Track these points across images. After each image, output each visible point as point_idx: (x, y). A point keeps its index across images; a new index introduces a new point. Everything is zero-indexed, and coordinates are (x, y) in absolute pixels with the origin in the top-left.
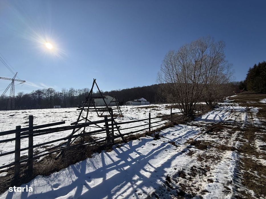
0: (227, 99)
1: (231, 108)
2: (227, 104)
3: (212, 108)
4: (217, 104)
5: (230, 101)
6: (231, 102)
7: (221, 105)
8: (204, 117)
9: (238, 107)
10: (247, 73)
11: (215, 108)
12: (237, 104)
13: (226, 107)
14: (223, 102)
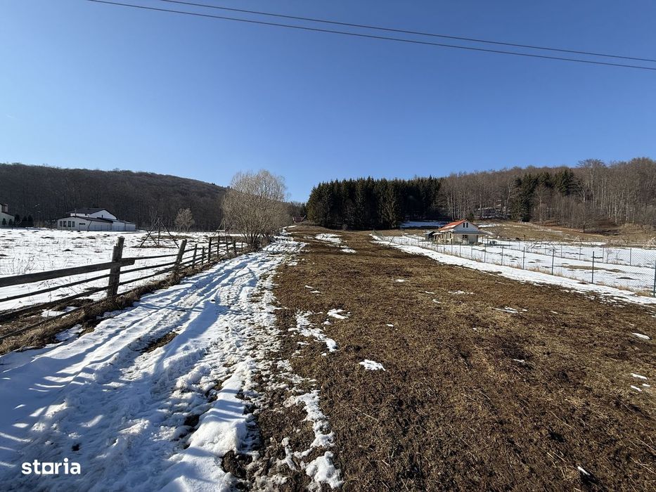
0: (284, 231)
1: (286, 242)
2: (283, 238)
3: (270, 241)
4: (273, 237)
5: (287, 234)
6: (289, 235)
7: (277, 239)
8: (265, 249)
9: (292, 242)
10: (310, 193)
11: (271, 241)
12: (292, 239)
13: (281, 241)
14: (279, 235)
